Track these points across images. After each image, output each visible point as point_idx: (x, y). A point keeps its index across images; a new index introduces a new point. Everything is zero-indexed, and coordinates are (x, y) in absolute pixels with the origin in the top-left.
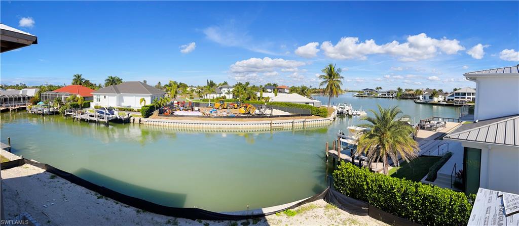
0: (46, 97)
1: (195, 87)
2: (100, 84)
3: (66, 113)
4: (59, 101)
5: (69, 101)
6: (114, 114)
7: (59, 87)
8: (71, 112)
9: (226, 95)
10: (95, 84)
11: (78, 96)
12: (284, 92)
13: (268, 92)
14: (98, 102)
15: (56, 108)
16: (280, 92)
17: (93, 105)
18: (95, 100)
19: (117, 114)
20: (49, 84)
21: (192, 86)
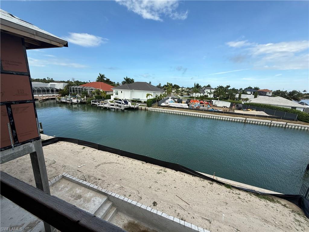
0: (74, 91)
1: (185, 88)
2: (118, 83)
3: (92, 103)
4: (85, 94)
5: (94, 94)
6: (128, 104)
7: (84, 83)
8: (96, 102)
9: (208, 94)
10: (114, 82)
11: (101, 90)
12: (265, 95)
13: (247, 94)
14: (117, 95)
15: (83, 99)
16: (260, 95)
17: (112, 98)
18: (114, 94)
19: (130, 104)
20: (76, 80)
21: (183, 87)
